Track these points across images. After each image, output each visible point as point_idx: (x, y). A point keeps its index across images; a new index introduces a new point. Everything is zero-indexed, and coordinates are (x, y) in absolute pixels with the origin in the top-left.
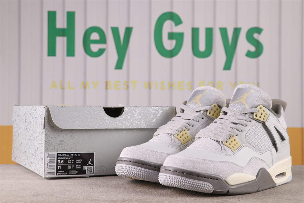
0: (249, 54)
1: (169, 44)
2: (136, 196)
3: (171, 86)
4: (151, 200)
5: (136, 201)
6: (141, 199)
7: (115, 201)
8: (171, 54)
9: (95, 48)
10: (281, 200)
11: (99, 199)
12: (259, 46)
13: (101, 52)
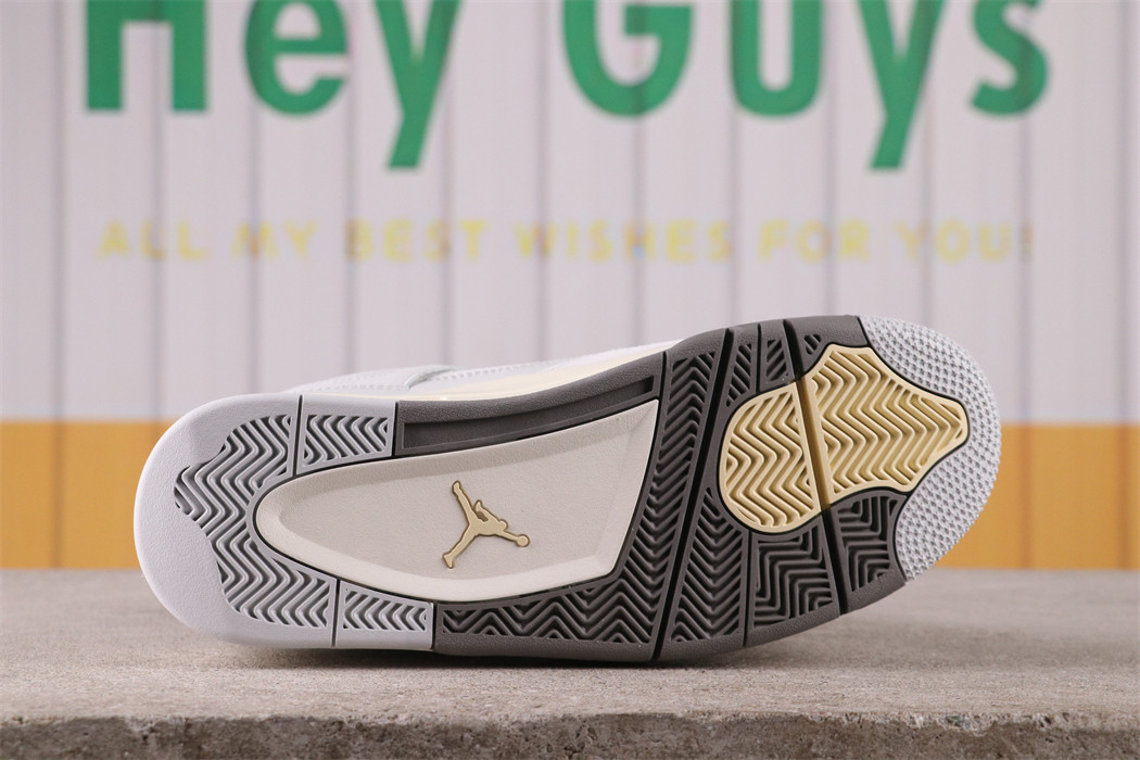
0: (988, 100)
1: (626, 58)
2: (444, 678)
3: (637, 242)
4: (506, 692)
5: (441, 694)
6: (462, 690)
7: (346, 696)
8: (637, 100)
9: (296, 73)
10: (1081, 691)
11: (278, 688)
12: (1029, 63)
13: (324, 92)
